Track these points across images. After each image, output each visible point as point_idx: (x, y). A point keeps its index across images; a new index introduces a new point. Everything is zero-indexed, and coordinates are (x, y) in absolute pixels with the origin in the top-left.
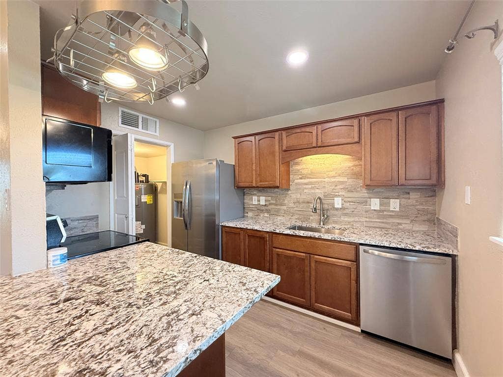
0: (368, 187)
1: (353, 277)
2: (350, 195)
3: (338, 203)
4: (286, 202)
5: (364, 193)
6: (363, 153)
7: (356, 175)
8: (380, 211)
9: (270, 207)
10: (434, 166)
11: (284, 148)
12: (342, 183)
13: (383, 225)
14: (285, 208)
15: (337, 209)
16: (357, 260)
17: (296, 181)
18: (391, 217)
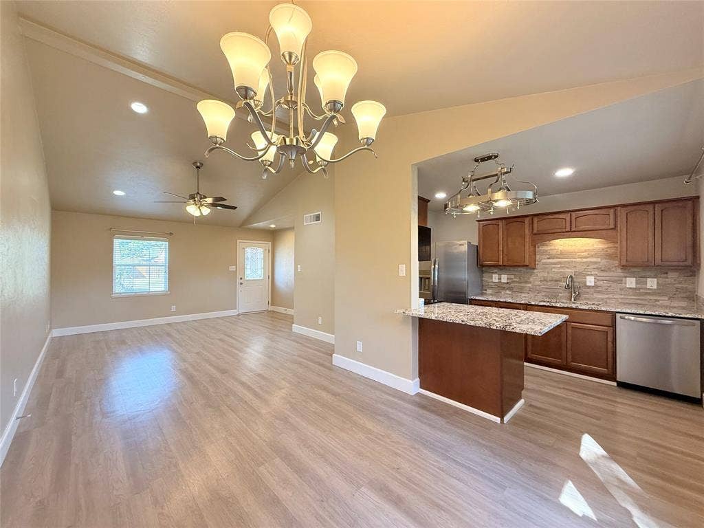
0: (624, 267)
1: (610, 339)
2: (602, 274)
3: (590, 281)
4: (531, 279)
5: (619, 273)
6: (619, 238)
7: (610, 257)
8: (636, 289)
9: (512, 285)
10: (690, 250)
11: (535, 232)
12: (595, 263)
13: (639, 302)
14: (530, 285)
15: (589, 287)
16: (613, 325)
17: (542, 261)
18: (649, 294)
